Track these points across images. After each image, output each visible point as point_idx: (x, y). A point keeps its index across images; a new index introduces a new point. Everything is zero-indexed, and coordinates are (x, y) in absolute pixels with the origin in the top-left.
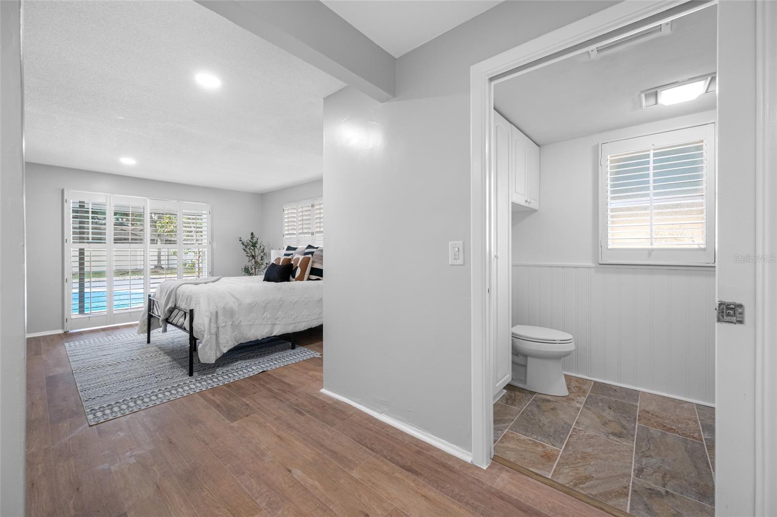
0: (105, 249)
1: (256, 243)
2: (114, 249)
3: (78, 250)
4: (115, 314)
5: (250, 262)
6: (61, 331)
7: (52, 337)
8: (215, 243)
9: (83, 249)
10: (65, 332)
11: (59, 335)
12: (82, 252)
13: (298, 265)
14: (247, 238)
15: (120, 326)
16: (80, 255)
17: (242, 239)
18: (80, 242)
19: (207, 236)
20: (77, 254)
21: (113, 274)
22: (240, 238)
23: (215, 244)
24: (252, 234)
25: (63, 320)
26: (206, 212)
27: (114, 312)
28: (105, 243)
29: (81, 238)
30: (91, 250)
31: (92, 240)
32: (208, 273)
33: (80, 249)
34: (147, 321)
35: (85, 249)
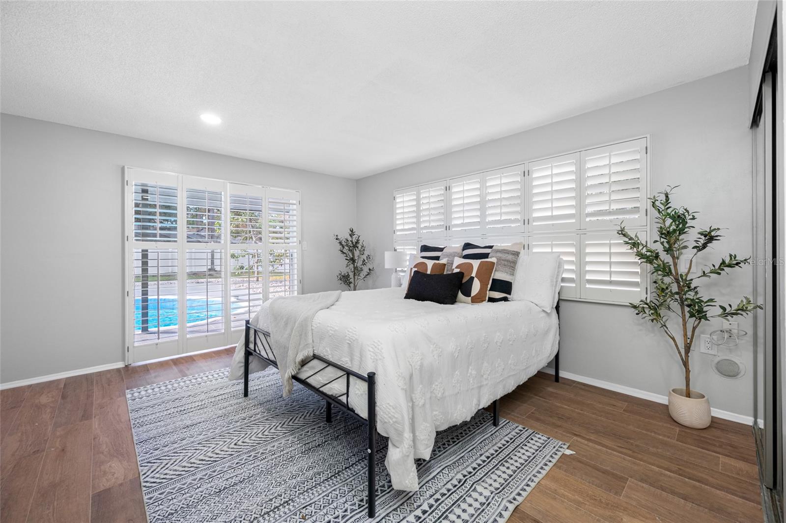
0: (176, 251)
1: (357, 242)
2: (187, 251)
3: (141, 251)
4: (188, 339)
5: (348, 268)
6: (120, 365)
7: (109, 376)
8: (306, 243)
9: (147, 251)
10: (126, 366)
11: (118, 370)
12: (145, 254)
13: (473, 275)
14: (344, 235)
15: (195, 356)
16: (143, 258)
17: (339, 237)
18: (143, 241)
19: (297, 233)
20: (140, 256)
21: (186, 276)
22: (337, 236)
23: (304, 243)
24: (352, 231)
25: (125, 349)
26: (295, 202)
27: (188, 336)
28: (175, 241)
29: (144, 235)
30: (158, 251)
31: (160, 237)
32: (298, 282)
33: (143, 251)
34: (243, 360)
35: (149, 251)
